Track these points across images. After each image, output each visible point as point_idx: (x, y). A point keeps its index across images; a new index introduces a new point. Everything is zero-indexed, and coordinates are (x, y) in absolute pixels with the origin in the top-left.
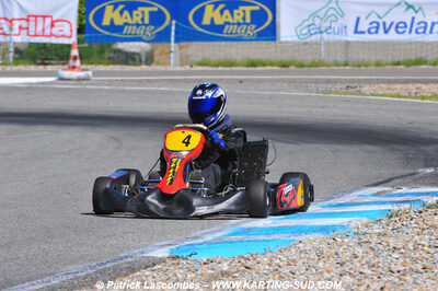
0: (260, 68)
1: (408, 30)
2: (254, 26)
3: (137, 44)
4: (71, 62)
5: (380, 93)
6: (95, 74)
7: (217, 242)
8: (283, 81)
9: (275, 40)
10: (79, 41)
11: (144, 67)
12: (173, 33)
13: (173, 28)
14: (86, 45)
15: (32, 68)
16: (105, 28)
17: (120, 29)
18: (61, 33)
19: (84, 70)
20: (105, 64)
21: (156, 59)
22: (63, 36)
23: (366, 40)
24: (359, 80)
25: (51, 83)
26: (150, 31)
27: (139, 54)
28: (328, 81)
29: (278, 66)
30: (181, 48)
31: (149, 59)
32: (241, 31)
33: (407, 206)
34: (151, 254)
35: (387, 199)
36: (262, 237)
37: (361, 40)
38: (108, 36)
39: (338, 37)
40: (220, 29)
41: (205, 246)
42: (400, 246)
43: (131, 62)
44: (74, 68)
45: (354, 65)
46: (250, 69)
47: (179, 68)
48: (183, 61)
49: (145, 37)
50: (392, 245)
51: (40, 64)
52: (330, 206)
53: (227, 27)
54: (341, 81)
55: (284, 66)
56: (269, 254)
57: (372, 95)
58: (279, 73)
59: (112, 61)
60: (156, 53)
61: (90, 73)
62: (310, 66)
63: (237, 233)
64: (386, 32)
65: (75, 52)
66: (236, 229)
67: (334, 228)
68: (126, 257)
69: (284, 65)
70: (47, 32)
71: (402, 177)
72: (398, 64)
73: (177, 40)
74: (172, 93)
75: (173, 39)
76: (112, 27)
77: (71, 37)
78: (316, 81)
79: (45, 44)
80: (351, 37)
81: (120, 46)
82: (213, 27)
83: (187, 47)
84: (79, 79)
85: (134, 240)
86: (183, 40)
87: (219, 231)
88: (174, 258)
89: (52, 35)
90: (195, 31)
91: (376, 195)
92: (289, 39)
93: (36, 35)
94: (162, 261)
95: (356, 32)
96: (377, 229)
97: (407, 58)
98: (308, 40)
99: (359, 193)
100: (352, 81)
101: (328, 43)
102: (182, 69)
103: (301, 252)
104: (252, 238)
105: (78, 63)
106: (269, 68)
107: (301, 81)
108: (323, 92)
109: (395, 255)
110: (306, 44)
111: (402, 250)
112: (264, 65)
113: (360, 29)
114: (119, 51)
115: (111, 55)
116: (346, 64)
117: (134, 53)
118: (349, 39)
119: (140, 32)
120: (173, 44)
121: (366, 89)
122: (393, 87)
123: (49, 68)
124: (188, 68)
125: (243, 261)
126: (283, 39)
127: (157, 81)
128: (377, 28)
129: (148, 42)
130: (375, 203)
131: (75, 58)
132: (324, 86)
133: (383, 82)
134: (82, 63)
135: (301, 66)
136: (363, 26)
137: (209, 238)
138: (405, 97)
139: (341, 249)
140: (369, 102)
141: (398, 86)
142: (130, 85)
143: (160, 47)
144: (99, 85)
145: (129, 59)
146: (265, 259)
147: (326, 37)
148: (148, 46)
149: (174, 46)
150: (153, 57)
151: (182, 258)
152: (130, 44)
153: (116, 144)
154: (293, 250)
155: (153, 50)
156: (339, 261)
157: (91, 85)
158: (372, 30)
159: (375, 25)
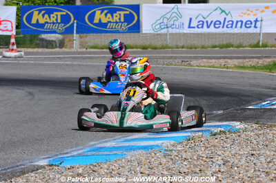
0: (129, 50)
1: (222, 25)
2: (126, 24)
3: (54, 35)
4: (11, 47)
5: (202, 65)
6: (26, 54)
7: (79, 155)
9: (139, 32)
10: (17, 33)
11: (57, 49)
12: (75, 28)
13: (75, 25)
16: (33, 25)
17: (43, 26)
18: (6, 29)
19: (19, 51)
20: (33, 48)
21: (66, 44)
23: (196, 32)
24: (191, 57)
26: (62, 27)
27: (55, 41)
28: (171, 57)
29: (140, 48)
30: (81, 37)
31: (62, 44)
32: (118, 27)
33: (200, 133)
34: (37, 163)
36: (106, 153)
37: (192, 32)
38: (35, 30)
39: (178, 31)
40: (105, 25)
41: (70, 158)
42: (189, 158)
43: (50, 46)
44: (12, 50)
45: (187, 48)
48: (82, 45)
49: (58, 31)
50: (184, 157)
53: (109, 24)
54: (179, 58)
56: (108, 163)
57: (198, 66)
58: (141, 53)
59: (38, 46)
60: (66, 40)
61: (22, 53)
62: (161, 48)
63: (93, 150)
64: (208, 27)
65: (13, 40)
66: (92, 148)
67: (152, 147)
68: (20, 165)
69: (144, 48)
72: (215, 47)
73: (77, 33)
74: (73, 65)
75: (75, 32)
76: (38, 25)
77: (12, 31)
78: (164, 58)
80: (187, 30)
81: (44, 36)
83: (86, 37)
84: (16, 57)
85: (27, 155)
86: (82, 33)
87: (82, 149)
88: (51, 165)
90: (89, 27)
92: (148, 32)
94: (43, 167)
95: (189, 27)
96: (179, 148)
97: (221, 43)
98: (159, 32)
100: (186, 57)
101: (172, 34)
102: (81, 50)
103: (128, 161)
104: (103, 153)
105: (15, 47)
106: (135, 50)
107: (154, 58)
108: (167, 64)
109: (185, 163)
110: (158, 34)
111: (190, 160)
112: (132, 48)
113: (191, 26)
114: (43, 39)
115: (38, 42)
116: (183, 47)
117: (52, 41)
118: (185, 32)
119: (54, 27)
120: (75, 35)
121: (194, 62)
122: (211, 61)
124: (84, 50)
125: (92, 167)
126: (144, 32)
127: (64, 58)
128: (203, 24)
129: (61, 34)
131: (13, 44)
132: (168, 61)
133: (205, 58)
134: (17, 47)
135: (156, 48)
136: (194, 24)
137: (75, 153)
138: (217, 67)
139: (153, 160)
140: (194, 70)
141: (214, 60)
142: (47, 61)
143: (68, 37)
144: (28, 60)
145: (49, 44)
146: (106, 166)
147: (171, 30)
148: (60, 37)
149: (76, 36)
150: (64, 43)
151: (56, 165)
152: (49, 35)
153: (30, 97)
154: (123, 160)
155: (63, 39)
156: (150, 166)
157: (23, 60)
158: (200, 26)
159: (201, 23)
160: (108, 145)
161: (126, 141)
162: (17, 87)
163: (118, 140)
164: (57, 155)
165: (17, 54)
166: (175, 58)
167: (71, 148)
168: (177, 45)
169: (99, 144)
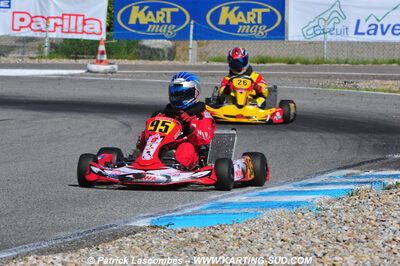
0: (268, 65)
2: (265, 27)
3: (160, 41)
4: (99, 57)
5: (374, 88)
6: (121, 67)
7: (194, 214)
8: (289, 76)
9: (283, 39)
10: (107, 37)
11: (166, 62)
12: (191, 32)
13: (192, 27)
14: (114, 41)
15: (65, 61)
16: (131, 26)
17: (145, 27)
18: (92, 31)
19: (110, 64)
20: (130, 59)
21: (177, 55)
22: (94, 33)
23: (365, 40)
24: (357, 76)
25: (81, 75)
26: (172, 30)
27: (162, 50)
28: (329, 77)
29: (284, 62)
30: (199, 45)
31: (172, 54)
32: (253, 31)
33: (368, 186)
34: (134, 224)
35: (353, 180)
36: (233, 211)
37: (360, 40)
38: (133, 33)
39: (339, 38)
41: (182, 217)
42: (351, 220)
43: (155, 57)
44: (101, 61)
45: (352, 63)
46: (260, 65)
47: (197, 64)
48: (201, 56)
49: (167, 35)
50: (344, 218)
51: (73, 58)
52: (302, 185)
53: (241, 27)
54: (340, 77)
55: (290, 63)
56: (236, 225)
57: (367, 90)
58: (286, 69)
59: (137, 56)
60: (179, 49)
61: (116, 67)
62: (315, 63)
63: (215, 207)
64: (384, 33)
65: (102, 48)
66: (214, 204)
67: (298, 204)
68: (111, 226)
70: (80, 29)
71: (372, 161)
72: (393, 62)
73: (194, 38)
75: (191, 37)
76: (138, 26)
77: (100, 34)
78: (319, 77)
79: (78, 40)
80: (352, 38)
81: (146, 42)
82: (228, 26)
83: (207, 45)
84: (105, 72)
85: (121, 212)
86: (201, 39)
87: (198, 205)
88: (155, 227)
89: (83, 32)
90: (212, 30)
91: (344, 176)
92: (296, 39)
93: (69, 32)
94: (143, 229)
95: (356, 33)
96: (337, 205)
98: (313, 40)
99: (330, 174)
100: (351, 77)
101: (331, 43)
102: (199, 64)
104: (224, 211)
105: (105, 57)
106: (278, 64)
107: (305, 77)
108: (322, 86)
109: (345, 228)
110: (310, 43)
111: (352, 223)
112: (273, 62)
113: (359, 31)
114: (144, 47)
115: (137, 50)
116: (346, 62)
117: (159, 50)
118: (350, 39)
119: (162, 30)
120: (191, 41)
121: (362, 84)
122: (386, 82)
123: (80, 61)
124: (204, 63)
125: (212, 231)
126: (290, 39)
128: (376, 30)
129: (170, 39)
130: (341, 183)
131: (102, 53)
132: (325, 81)
133: (378, 78)
134: (108, 58)
135: (307, 63)
136: (363, 28)
137: (189, 211)
138: (395, 92)
139: (299, 222)
140: (362, 96)
141: (390, 82)
142: (150, 78)
143: (181, 44)
144: (124, 77)
145: (154, 54)
146: (232, 230)
147: (329, 37)
148: (170, 43)
149: (192, 43)
150: (175, 53)
151: (161, 227)
152: (154, 41)
153: (126, 129)
154: (257, 222)
155: (175, 47)
156: (296, 231)
157: (116, 77)
158: (371, 32)
159: (373, 27)
160: (236, 199)
161: (261, 195)
162: (107, 115)
163: (250, 194)
164: (163, 213)
165: (107, 67)
166: (336, 77)
167: (184, 203)
168: (337, 59)
169: (222, 198)
